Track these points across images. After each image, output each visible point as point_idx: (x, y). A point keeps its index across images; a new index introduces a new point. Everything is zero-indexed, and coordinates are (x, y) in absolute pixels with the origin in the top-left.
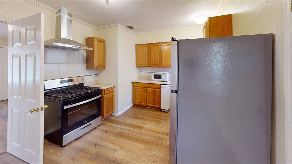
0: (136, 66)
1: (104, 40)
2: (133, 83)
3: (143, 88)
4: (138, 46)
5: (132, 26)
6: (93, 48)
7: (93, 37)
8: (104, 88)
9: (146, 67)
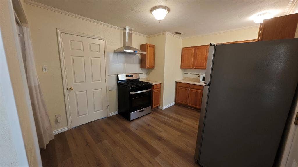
0: (181, 68)
1: (154, 46)
2: (177, 83)
3: (186, 88)
4: (184, 49)
5: (179, 32)
6: (146, 52)
7: (146, 44)
8: (154, 84)
9: (191, 68)
